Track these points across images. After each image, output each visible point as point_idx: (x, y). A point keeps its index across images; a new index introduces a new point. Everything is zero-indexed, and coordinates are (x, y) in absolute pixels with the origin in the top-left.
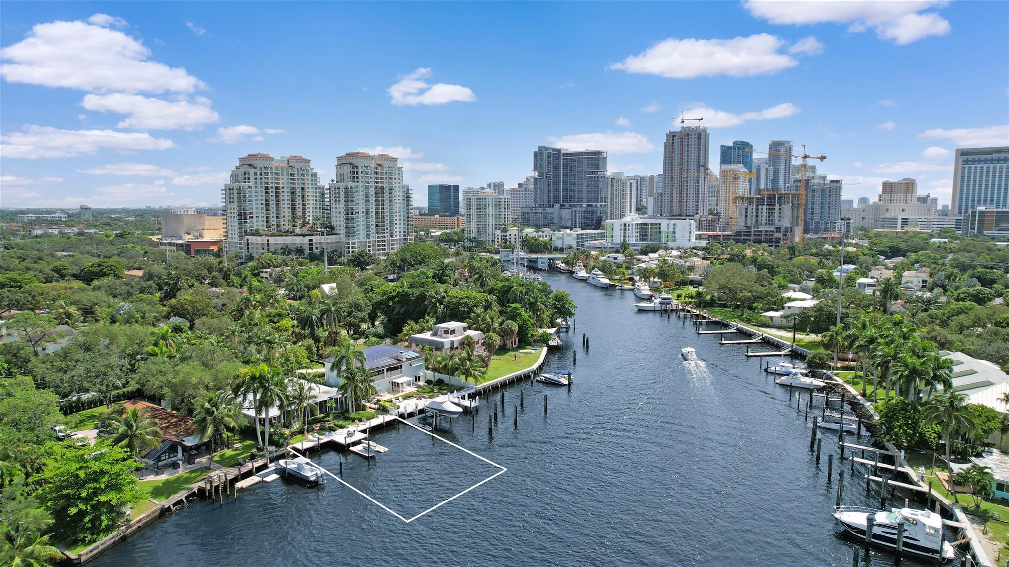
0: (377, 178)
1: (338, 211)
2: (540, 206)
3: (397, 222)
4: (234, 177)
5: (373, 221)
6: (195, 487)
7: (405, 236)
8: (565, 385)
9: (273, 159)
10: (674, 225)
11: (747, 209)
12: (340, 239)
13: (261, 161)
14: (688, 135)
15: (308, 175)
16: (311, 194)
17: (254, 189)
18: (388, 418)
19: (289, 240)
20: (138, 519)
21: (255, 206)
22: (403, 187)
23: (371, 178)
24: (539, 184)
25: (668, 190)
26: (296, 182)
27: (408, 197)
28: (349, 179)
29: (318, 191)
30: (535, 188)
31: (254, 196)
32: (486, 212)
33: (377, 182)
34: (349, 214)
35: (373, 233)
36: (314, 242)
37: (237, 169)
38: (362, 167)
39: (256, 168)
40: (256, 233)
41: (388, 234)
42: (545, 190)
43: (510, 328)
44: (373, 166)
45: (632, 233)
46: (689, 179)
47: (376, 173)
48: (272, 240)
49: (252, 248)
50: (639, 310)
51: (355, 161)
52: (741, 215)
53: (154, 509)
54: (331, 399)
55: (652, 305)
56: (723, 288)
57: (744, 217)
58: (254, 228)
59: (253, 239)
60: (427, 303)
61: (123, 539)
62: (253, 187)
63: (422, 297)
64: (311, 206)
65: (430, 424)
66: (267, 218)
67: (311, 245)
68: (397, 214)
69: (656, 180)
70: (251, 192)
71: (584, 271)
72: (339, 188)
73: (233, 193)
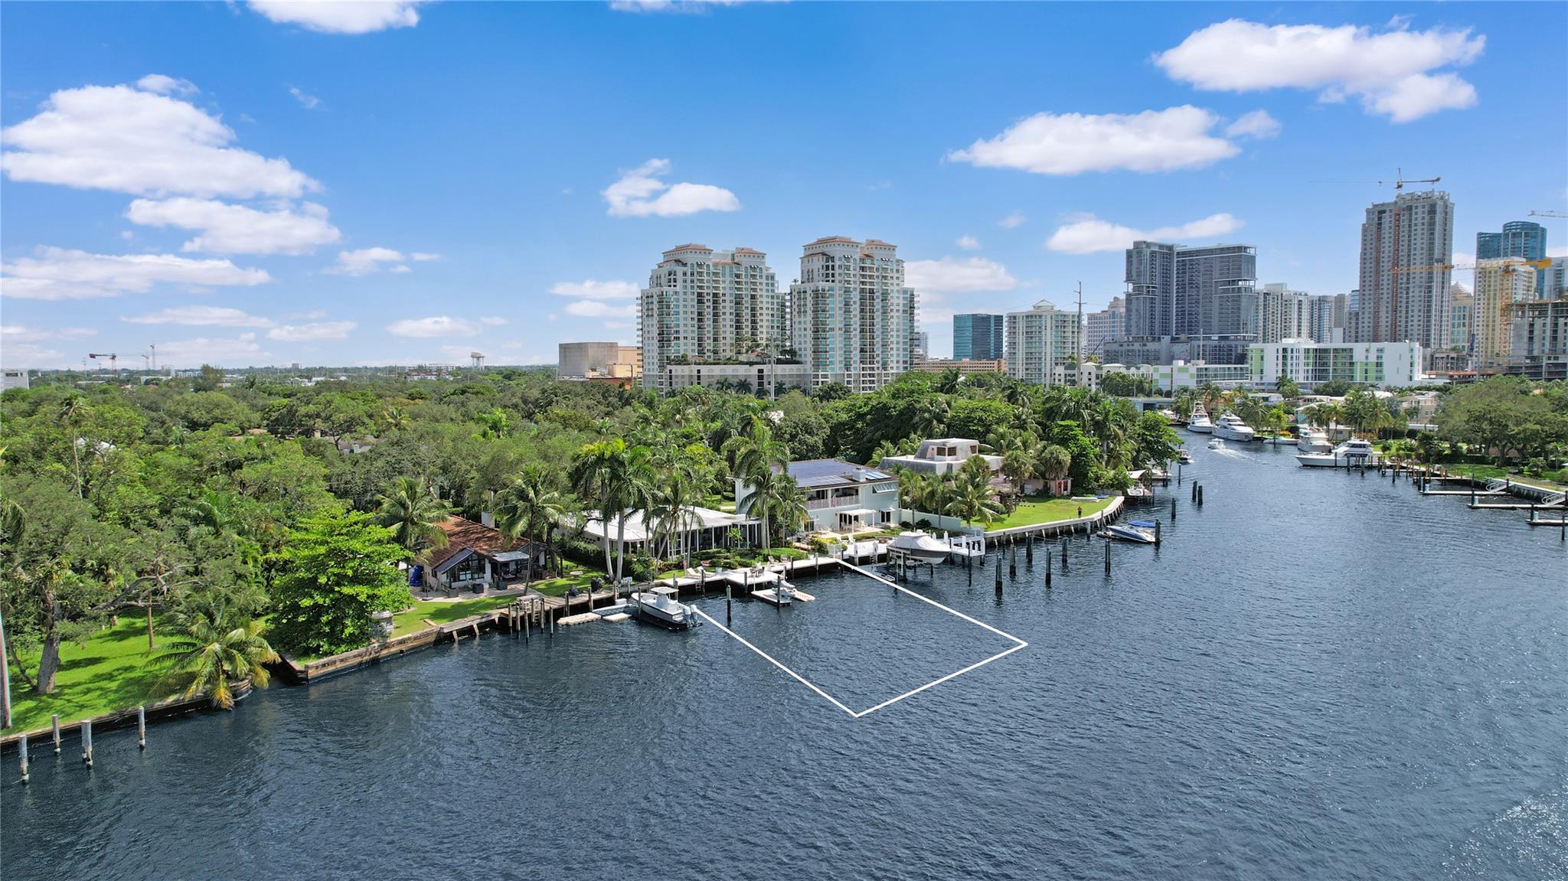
0: (863, 276)
1: (803, 326)
2: (1136, 339)
3: (894, 346)
4: (656, 280)
5: (856, 342)
6: (495, 615)
7: (905, 368)
8: (1149, 543)
9: (710, 252)
10: (1381, 350)
11: (1532, 325)
12: (805, 370)
13: (693, 255)
14: (1410, 208)
15: (761, 277)
16: (765, 306)
17: (681, 297)
18: (823, 560)
19: (729, 371)
20: (400, 638)
21: (683, 321)
22: (905, 292)
23: (855, 275)
24: (1134, 302)
25: (1369, 306)
26: (744, 286)
27: (912, 308)
28: (821, 278)
29: (775, 301)
30: (1128, 310)
31: (681, 306)
32: (1040, 338)
33: (863, 283)
34: (819, 331)
35: (855, 362)
36: (765, 373)
37: (659, 267)
38: (840, 259)
39: (685, 265)
40: (682, 361)
41: (880, 365)
42: (1145, 314)
43: (1057, 458)
44: (857, 257)
45: (1297, 365)
46: (1410, 285)
47: (863, 269)
48: (705, 370)
49: (677, 383)
50: (1304, 466)
51: (830, 250)
52: (1518, 336)
53: (428, 630)
54: (735, 526)
55: (1332, 457)
56: (1477, 419)
57: (1526, 340)
58: (682, 353)
59: (678, 370)
60: (917, 419)
61: (375, 662)
62: (681, 293)
63: (910, 411)
64: (765, 324)
65: (894, 574)
66: (700, 339)
67: (761, 377)
68: (894, 333)
69: (1348, 302)
70: (677, 300)
71: (1207, 419)
72: (805, 292)
73: (652, 303)
